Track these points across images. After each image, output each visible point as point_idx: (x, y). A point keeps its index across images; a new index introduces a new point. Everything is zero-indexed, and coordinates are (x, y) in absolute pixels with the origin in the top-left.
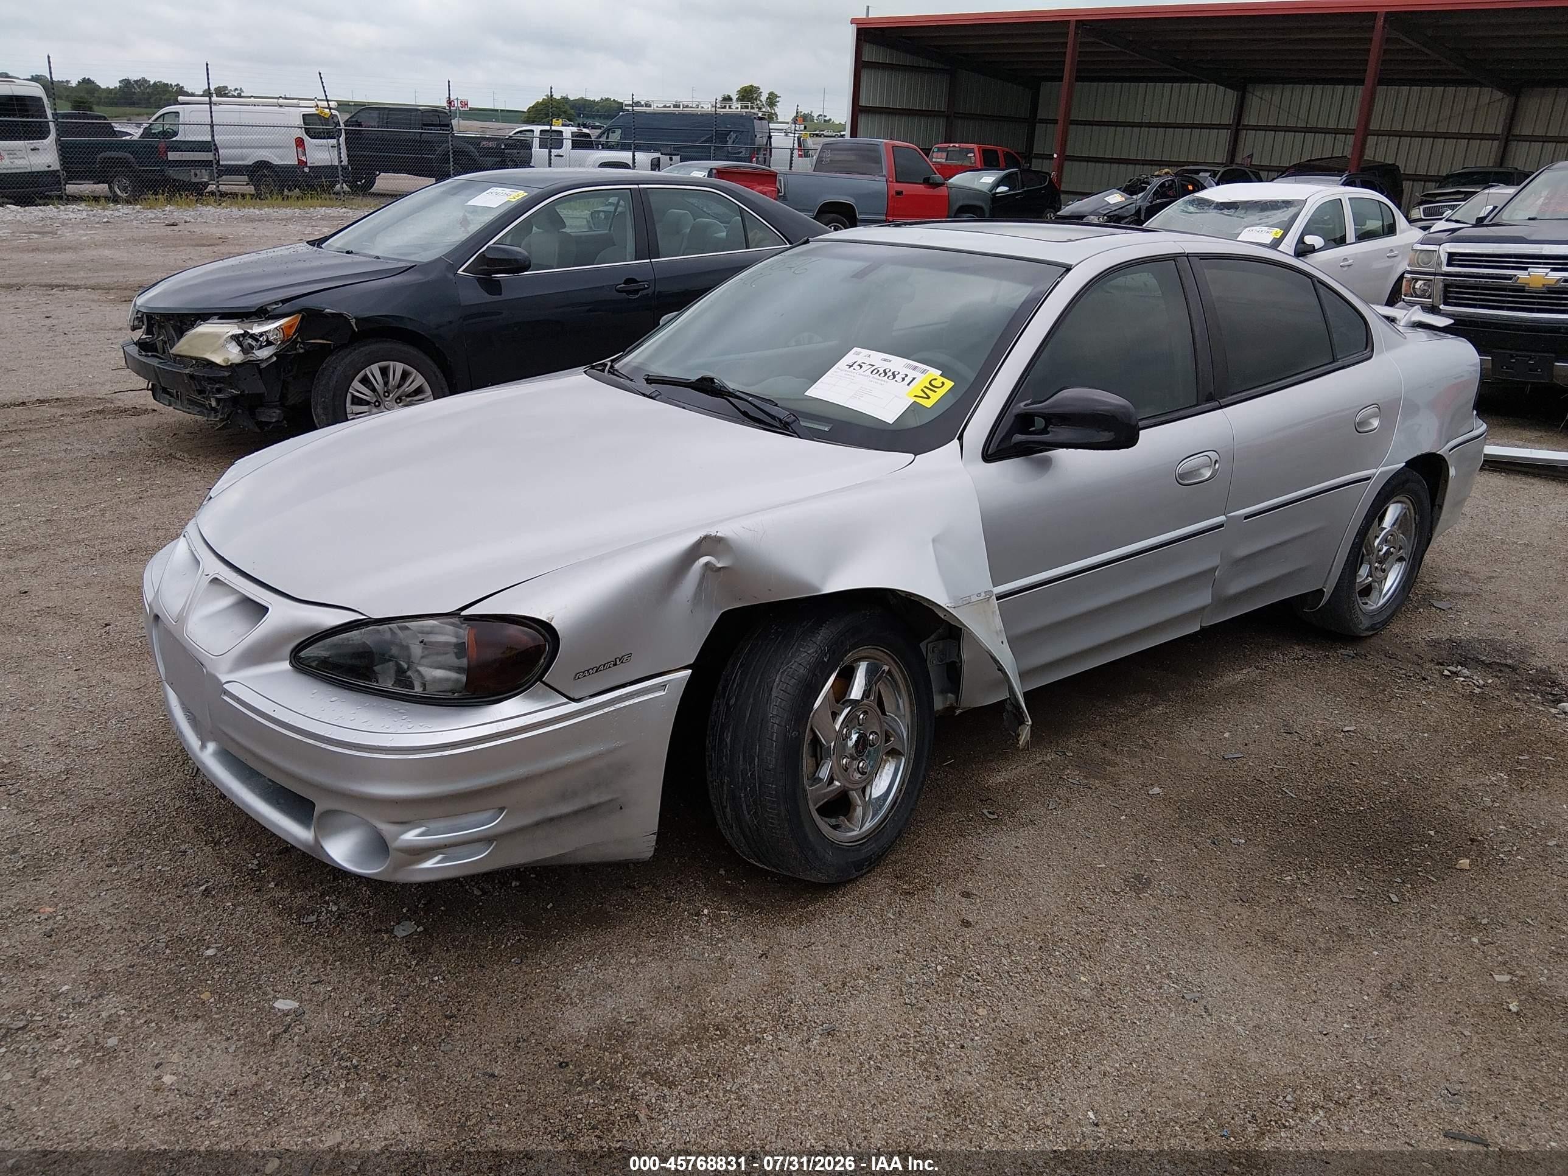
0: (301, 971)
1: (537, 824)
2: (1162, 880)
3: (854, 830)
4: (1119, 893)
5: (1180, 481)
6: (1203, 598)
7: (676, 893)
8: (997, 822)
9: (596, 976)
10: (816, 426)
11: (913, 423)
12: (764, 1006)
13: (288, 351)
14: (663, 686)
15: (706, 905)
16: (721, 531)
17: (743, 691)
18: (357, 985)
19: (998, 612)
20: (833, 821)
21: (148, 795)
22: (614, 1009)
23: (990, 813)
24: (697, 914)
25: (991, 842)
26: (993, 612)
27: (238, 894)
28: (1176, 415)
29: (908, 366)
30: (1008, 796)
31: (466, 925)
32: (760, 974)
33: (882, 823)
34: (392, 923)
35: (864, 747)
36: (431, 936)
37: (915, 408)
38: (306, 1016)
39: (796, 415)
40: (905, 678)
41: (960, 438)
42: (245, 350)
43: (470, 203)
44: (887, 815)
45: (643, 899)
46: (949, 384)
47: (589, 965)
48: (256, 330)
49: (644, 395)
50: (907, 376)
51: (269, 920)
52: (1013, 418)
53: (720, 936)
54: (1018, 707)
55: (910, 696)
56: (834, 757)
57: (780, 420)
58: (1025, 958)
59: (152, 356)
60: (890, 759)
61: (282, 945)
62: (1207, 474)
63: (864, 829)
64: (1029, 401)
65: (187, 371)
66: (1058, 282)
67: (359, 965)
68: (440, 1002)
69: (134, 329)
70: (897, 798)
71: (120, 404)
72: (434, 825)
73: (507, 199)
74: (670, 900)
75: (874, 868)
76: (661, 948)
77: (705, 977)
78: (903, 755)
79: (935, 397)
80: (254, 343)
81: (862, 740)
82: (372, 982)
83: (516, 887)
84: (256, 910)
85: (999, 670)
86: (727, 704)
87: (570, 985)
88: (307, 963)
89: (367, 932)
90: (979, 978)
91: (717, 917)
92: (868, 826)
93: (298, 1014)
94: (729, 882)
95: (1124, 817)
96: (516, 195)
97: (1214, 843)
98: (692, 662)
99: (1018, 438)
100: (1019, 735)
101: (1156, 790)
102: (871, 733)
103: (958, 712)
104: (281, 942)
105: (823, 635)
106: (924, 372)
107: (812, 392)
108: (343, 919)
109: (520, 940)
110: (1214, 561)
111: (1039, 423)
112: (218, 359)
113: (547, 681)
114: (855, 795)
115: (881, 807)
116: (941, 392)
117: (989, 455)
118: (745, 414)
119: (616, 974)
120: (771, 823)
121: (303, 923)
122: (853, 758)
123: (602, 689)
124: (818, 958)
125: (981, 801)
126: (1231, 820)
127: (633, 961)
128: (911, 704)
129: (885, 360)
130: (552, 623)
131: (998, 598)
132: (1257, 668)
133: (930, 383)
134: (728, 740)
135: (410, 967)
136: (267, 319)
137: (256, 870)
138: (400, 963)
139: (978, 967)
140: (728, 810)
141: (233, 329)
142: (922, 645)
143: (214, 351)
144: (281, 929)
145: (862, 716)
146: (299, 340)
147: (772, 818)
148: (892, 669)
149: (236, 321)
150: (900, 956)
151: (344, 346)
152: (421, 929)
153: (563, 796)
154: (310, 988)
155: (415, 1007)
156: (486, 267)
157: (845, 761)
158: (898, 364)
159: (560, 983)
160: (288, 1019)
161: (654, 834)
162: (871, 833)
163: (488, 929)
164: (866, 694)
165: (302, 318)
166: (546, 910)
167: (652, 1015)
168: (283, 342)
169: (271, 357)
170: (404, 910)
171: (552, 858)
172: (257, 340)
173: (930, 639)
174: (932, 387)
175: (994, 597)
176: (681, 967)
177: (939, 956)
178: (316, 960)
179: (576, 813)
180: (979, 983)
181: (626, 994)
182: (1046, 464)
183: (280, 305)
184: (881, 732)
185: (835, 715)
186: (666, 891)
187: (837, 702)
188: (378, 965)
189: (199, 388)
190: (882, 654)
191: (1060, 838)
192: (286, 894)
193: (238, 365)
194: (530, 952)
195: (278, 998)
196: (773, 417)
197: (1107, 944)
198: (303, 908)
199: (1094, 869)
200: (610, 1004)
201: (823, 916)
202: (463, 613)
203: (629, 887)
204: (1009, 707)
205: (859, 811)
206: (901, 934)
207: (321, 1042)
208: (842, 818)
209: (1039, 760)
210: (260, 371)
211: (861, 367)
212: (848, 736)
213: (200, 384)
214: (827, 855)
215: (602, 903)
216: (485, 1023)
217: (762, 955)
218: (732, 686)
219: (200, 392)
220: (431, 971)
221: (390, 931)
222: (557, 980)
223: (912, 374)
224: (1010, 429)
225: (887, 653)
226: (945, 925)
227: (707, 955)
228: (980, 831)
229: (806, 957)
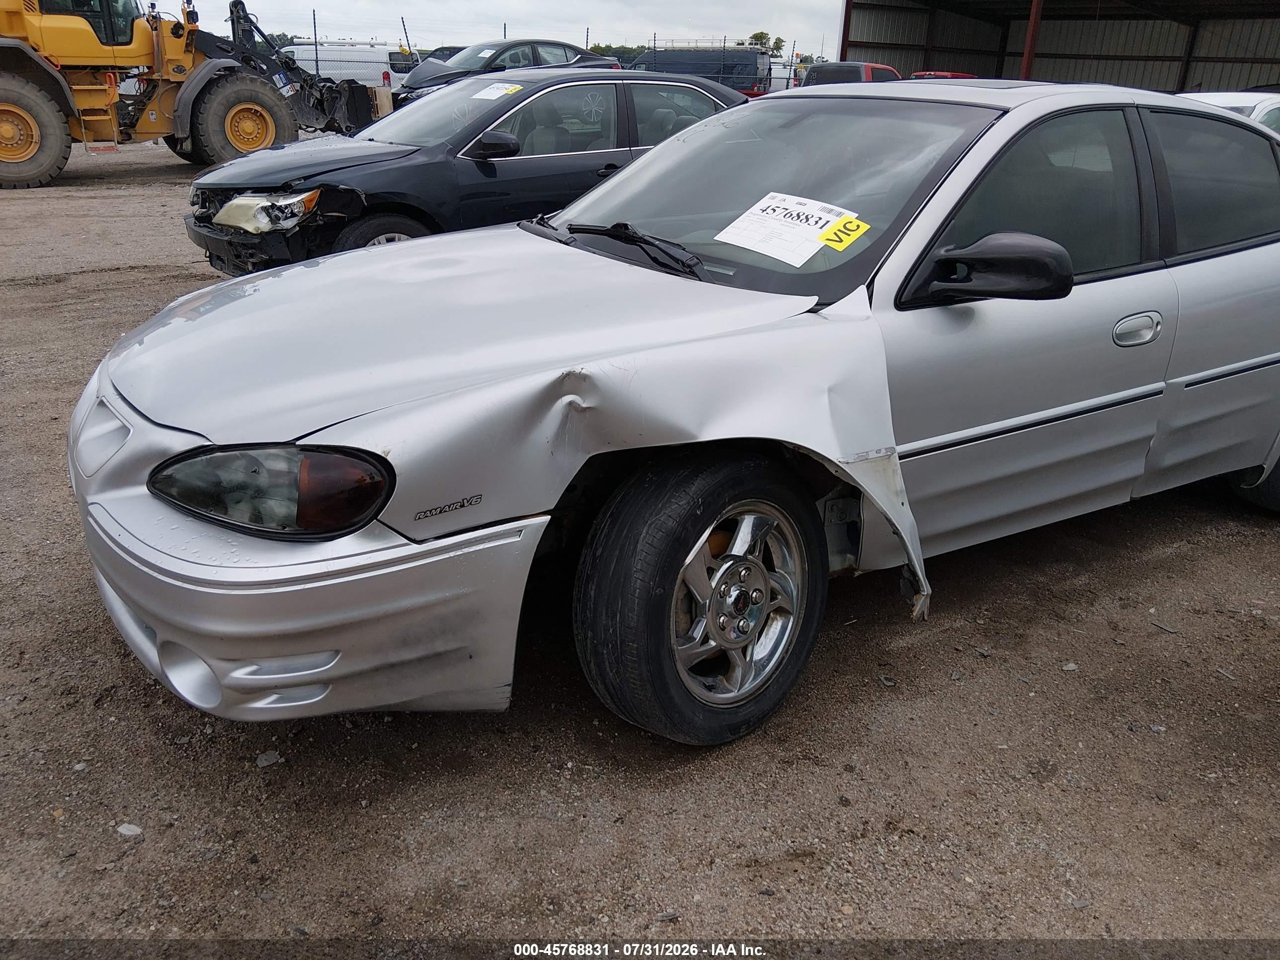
0: (156, 795)
1: (377, 670)
2: (1070, 768)
3: (732, 691)
4: (1019, 780)
5: (1116, 340)
6: (1135, 468)
7: (544, 742)
8: (895, 689)
9: (440, 827)
10: (721, 271)
11: (822, 266)
12: (608, 880)
13: (310, 222)
14: (519, 531)
15: (571, 758)
16: (588, 368)
17: (610, 542)
18: (203, 815)
19: (899, 471)
20: (709, 681)
21: (85, 605)
22: (449, 868)
23: (886, 679)
24: (561, 767)
25: (884, 711)
26: (894, 471)
27: (127, 709)
28: (1117, 271)
29: (823, 209)
30: (910, 662)
31: (327, 760)
32: (611, 841)
33: (763, 685)
34: (258, 752)
35: (746, 605)
36: (291, 768)
37: (825, 251)
38: (144, 845)
39: (700, 259)
40: (795, 533)
41: (870, 287)
42: (274, 220)
43: (474, 97)
44: (771, 676)
45: (509, 745)
46: (865, 227)
47: (437, 815)
48: (282, 202)
49: (560, 241)
50: (820, 219)
51: (145, 738)
52: (933, 264)
53: (578, 794)
54: (914, 574)
55: (801, 557)
56: (709, 615)
57: (683, 263)
58: (906, 848)
59: (204, 226)
60: (778, 617)
61: (148, 765)
62: (1148, 335)
63: (742, 691)
64: (952, 247)
65: (226, 238)
66: (993, 124)
67: (212, 794)
68: (277, 843)
69: (193, 204)
70: (783, 658)
71: (194, 271)
72: (266, 664)
73: (504, 92)
74: (536, 748)
75: (755, 729)
76: (515, 801)
77: (553, 839)
78: (791, 614)
79: (848, 241)
80: (280, 215)
81: (743, 600)
82: (219, 813)
83: (388, 722)
84: (136, 727)
85: (894, 533)
86: (594, 555)
87: (411, 838)
88: (164, 787)
89: (231, 758)
90: (850, 868)
91: (581, 771)
92: (748, 687)
93: (139, 840)
94: (601, 734)
95: (1033, 694)
96: (513, 89)
97: (1132, 730)
98: (552, 507)
99: (936, 285)
100: (913, 606)
101: (1072, 666)
102: (755, 590)
103: (857, 574)
104: (147, 762)
105: (698, 486)
106: (839, 215)
107: (722, 237)
108: (213, 743)
109: (375, 781)
110: (1150, 429)
111: (962, 270)
112: (250, 228)
113: (381, 520)
114: (735, 655)
115: (765, 667)
116: (855, 236)
117: (901, 304)
118: (655, 260)
119: (461, 828)
120: (634, 684)
121: (176, 744)
122: (731, 616)
123: (447, 531)
124: (676, 828)
125: (880, 665)
126: (1152, 704)
127: (482, 814)
128: (802, 562)
129: (800, 204)
130: (389, 458)
131: (901, 458)
132: (1189, 542)
133: (845, 226)
134: (592, 593)
135: (260, 800)
136: (291, 193)
137: (152, 685)
138: (252, 795)
139: (851, 854)
140: (592, 665)
141: (263, 201)
142: (820, 505)
143: (247, 221)
144: (152, 748)
145: (744, 572)
146: (319, 213)
147: (634, 679)
148: (782, 525)
149: (266, 194)
150: (767, 834)
151: (358, 219)
152: (283, 760)
153: (405, 642)
154: (158, 814)
155: (251, 845)
156: (482, 152)
157: (722, 618)
158: (813, 207)
159: (401, 833)
160: (126, 846)
161: (509, 685)
162: (751, 695)
163: (348, 765)
164: (751, 550)
165: (322, 191)
166: (410, 749)
167: (486, 879)
168: (304, 214)
169: (295, 226)
170: (274, 739)
171: (397, 705)
172: (283, 212)
173: (827, 497)
174: (846, 230)
175: (896, 455)
176: (530, 827)
177: (810, 838)
178: (174, 784)
179: (420, 660)
180: (850, 875)
181: (465, 852)
182: (968, 316)
183: (303, 181)
184: (766, 590)
185: (711, 572)
186: (535, 739)
187: (715, 557)
188: (230, 796)
189: (236, 253)
190: (768, 508)
191: (960, 712)
192: (169, 712)
193: (268, 233)
194: (382, 794)
195: (124, 822)
196: (677, 260)
197: (1000, 839)
198: (181, 728)
199: (994, 751)
200: (447, 863)
201: (691, 780)
202: (298, 443)
203: (498, 730)
204: (906, 574)
205: (738, 673)
206: (770, 806)
207: (149, 875)
208: (720, 677)
209: (947, 626)
210: (287, 240)
211: (774, 211)
212: (726, 594)
213: (237, 250)
214: (696, 719)
215: (467, 747)
216: (315, 871)
217: (618, 819)
218: (601, 534)
219: (238, 256)
220: (279, 806)
221: (253, 760)
222: (399, 829)
223: (826, 217)
224: (929, 276)
225: (772, 506)
226: (821, 801)
227: (560, 814)
228: (874, 698)
229: (665, 826)
